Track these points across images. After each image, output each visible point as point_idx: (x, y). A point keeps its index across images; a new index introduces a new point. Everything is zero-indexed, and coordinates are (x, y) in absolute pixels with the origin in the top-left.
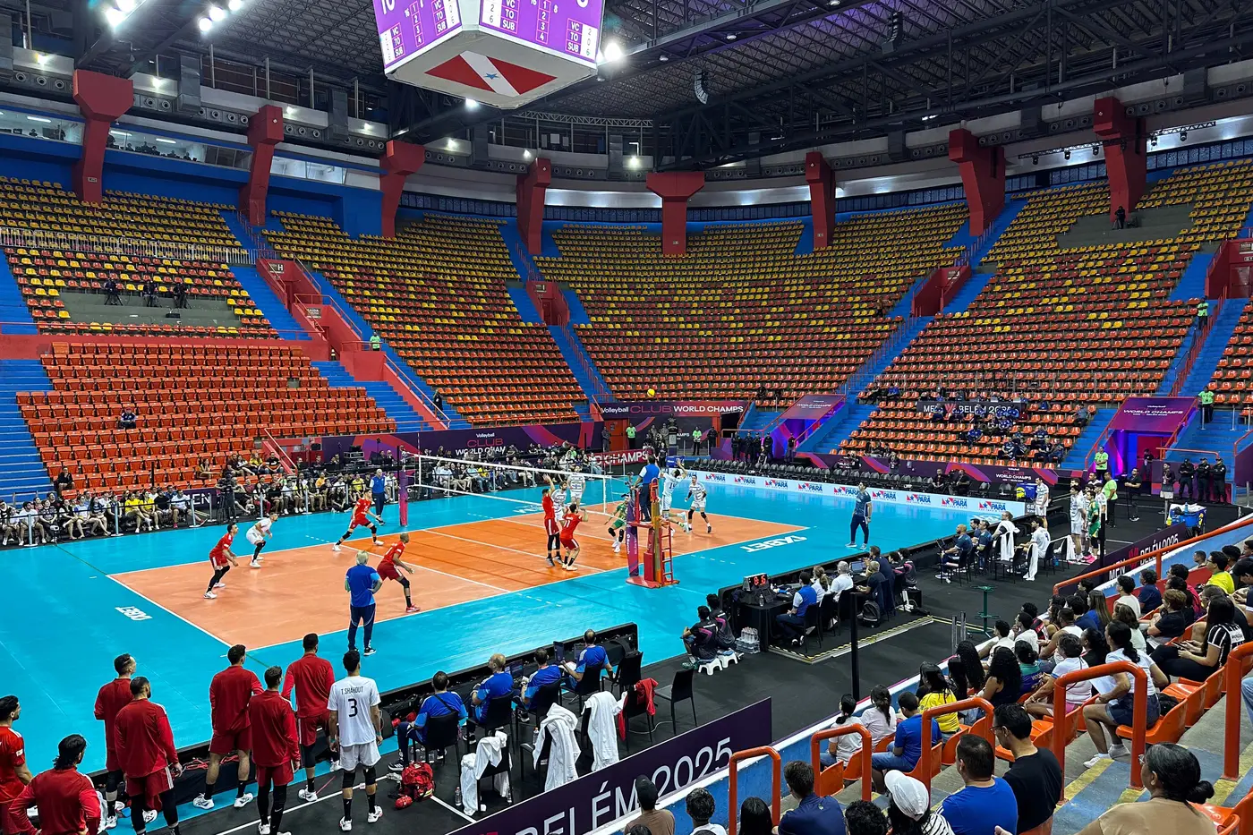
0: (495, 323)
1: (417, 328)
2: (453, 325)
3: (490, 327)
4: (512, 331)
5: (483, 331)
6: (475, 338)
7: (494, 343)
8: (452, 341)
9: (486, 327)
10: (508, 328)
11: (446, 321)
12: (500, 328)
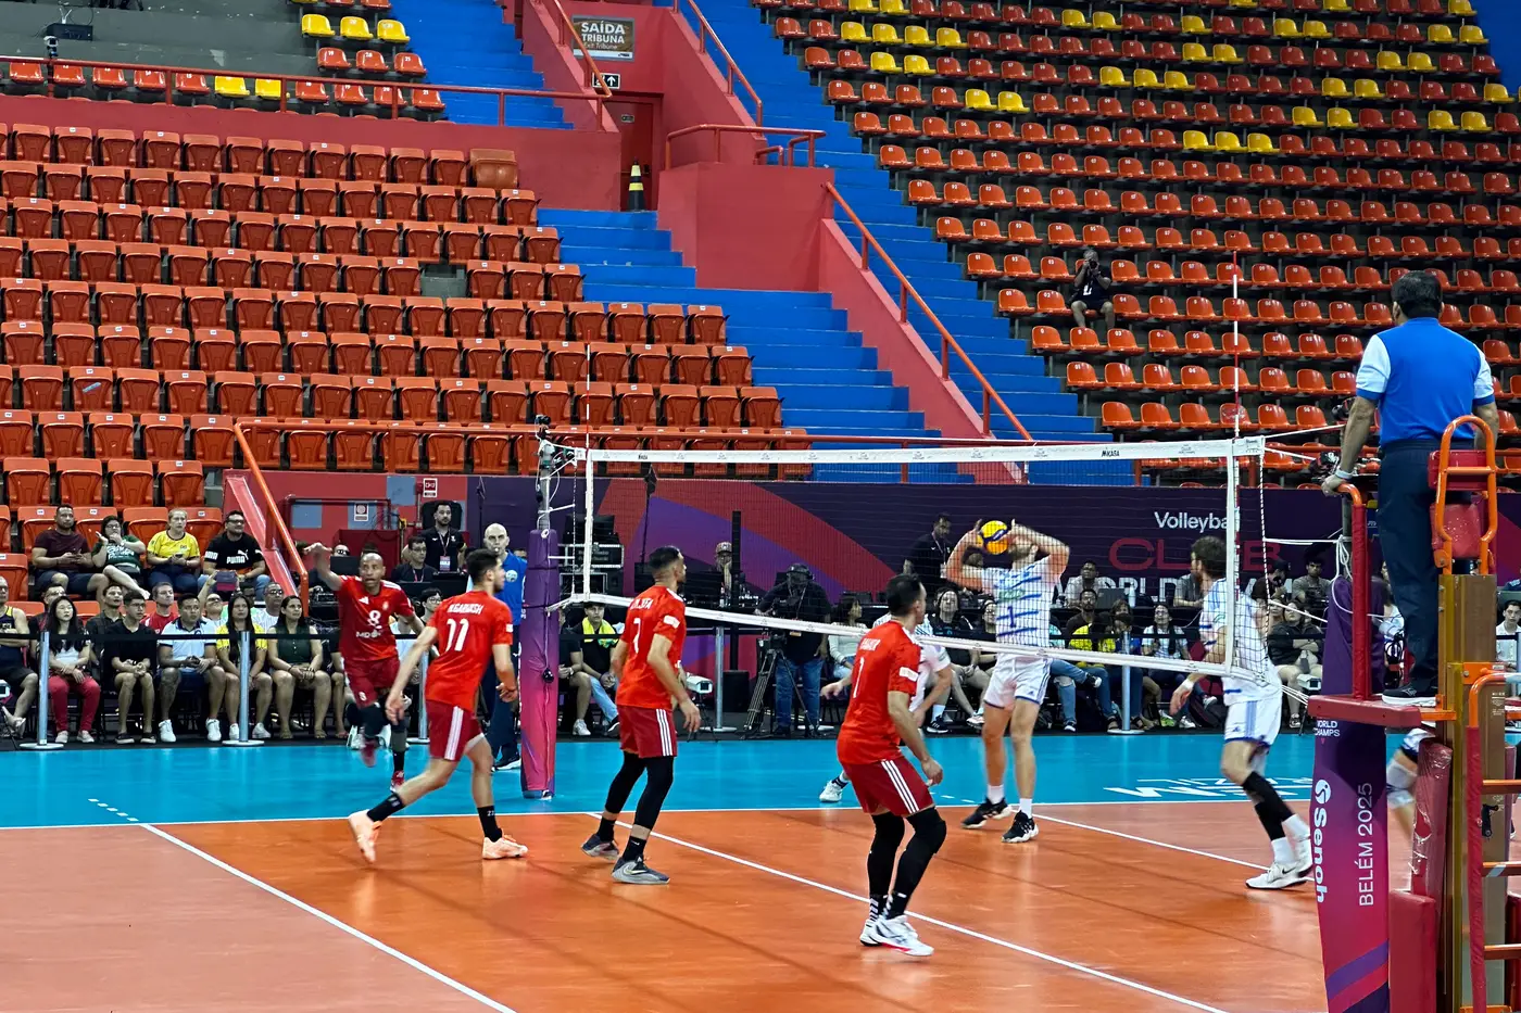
0: (1371, 89)
1: (1013, 102)
2: (1178, 95)
3: (1343, 102)
4: (1444, 120)
5: (1307, 117)
6: (1263, 144)
7: (1344, 163)
8: (1151, 155)
9: (1324, 104)
10: (1425, 108)
11: (1148, 78)
12: (1389, 106)
